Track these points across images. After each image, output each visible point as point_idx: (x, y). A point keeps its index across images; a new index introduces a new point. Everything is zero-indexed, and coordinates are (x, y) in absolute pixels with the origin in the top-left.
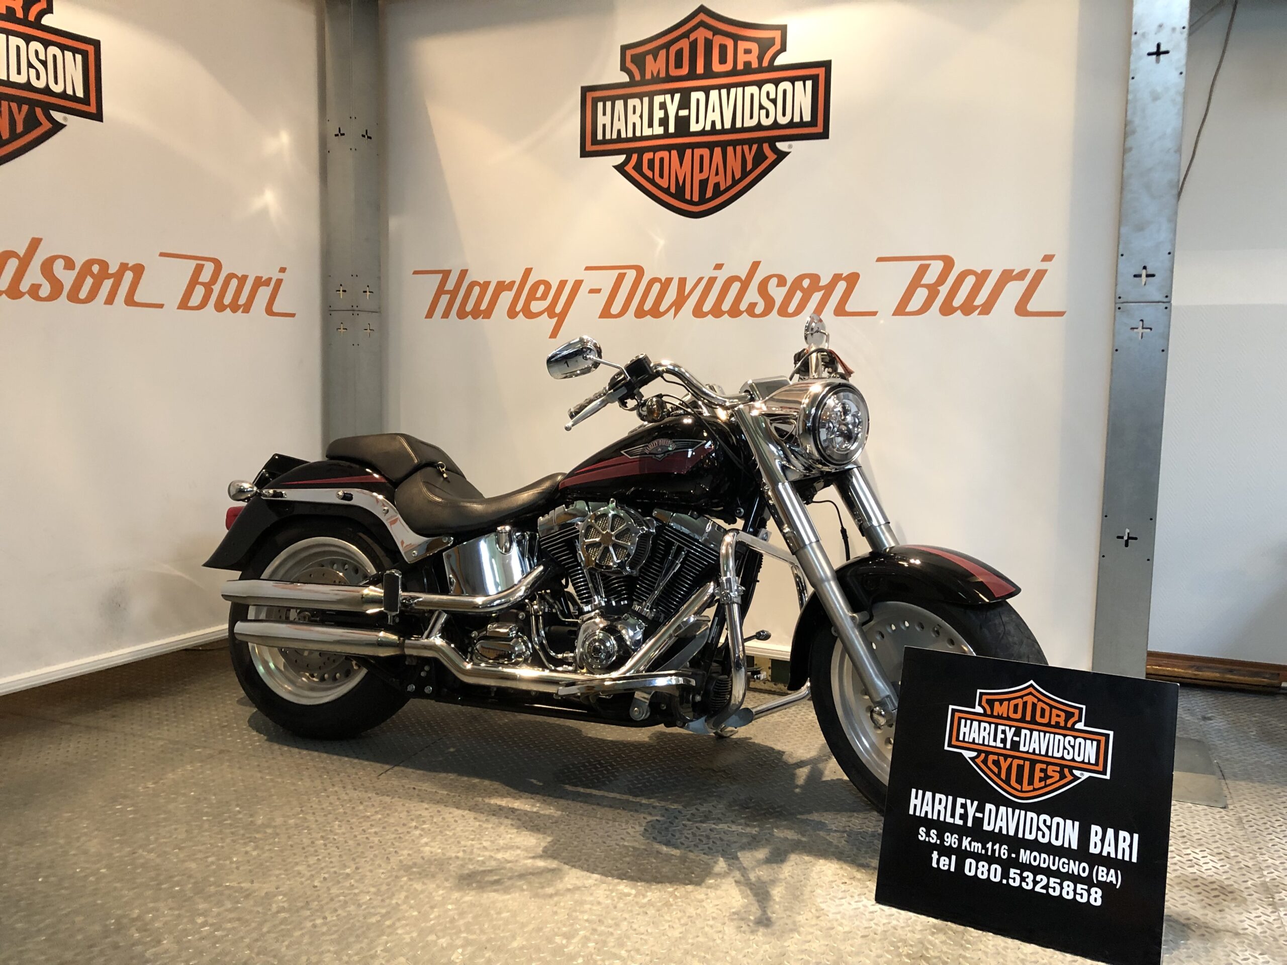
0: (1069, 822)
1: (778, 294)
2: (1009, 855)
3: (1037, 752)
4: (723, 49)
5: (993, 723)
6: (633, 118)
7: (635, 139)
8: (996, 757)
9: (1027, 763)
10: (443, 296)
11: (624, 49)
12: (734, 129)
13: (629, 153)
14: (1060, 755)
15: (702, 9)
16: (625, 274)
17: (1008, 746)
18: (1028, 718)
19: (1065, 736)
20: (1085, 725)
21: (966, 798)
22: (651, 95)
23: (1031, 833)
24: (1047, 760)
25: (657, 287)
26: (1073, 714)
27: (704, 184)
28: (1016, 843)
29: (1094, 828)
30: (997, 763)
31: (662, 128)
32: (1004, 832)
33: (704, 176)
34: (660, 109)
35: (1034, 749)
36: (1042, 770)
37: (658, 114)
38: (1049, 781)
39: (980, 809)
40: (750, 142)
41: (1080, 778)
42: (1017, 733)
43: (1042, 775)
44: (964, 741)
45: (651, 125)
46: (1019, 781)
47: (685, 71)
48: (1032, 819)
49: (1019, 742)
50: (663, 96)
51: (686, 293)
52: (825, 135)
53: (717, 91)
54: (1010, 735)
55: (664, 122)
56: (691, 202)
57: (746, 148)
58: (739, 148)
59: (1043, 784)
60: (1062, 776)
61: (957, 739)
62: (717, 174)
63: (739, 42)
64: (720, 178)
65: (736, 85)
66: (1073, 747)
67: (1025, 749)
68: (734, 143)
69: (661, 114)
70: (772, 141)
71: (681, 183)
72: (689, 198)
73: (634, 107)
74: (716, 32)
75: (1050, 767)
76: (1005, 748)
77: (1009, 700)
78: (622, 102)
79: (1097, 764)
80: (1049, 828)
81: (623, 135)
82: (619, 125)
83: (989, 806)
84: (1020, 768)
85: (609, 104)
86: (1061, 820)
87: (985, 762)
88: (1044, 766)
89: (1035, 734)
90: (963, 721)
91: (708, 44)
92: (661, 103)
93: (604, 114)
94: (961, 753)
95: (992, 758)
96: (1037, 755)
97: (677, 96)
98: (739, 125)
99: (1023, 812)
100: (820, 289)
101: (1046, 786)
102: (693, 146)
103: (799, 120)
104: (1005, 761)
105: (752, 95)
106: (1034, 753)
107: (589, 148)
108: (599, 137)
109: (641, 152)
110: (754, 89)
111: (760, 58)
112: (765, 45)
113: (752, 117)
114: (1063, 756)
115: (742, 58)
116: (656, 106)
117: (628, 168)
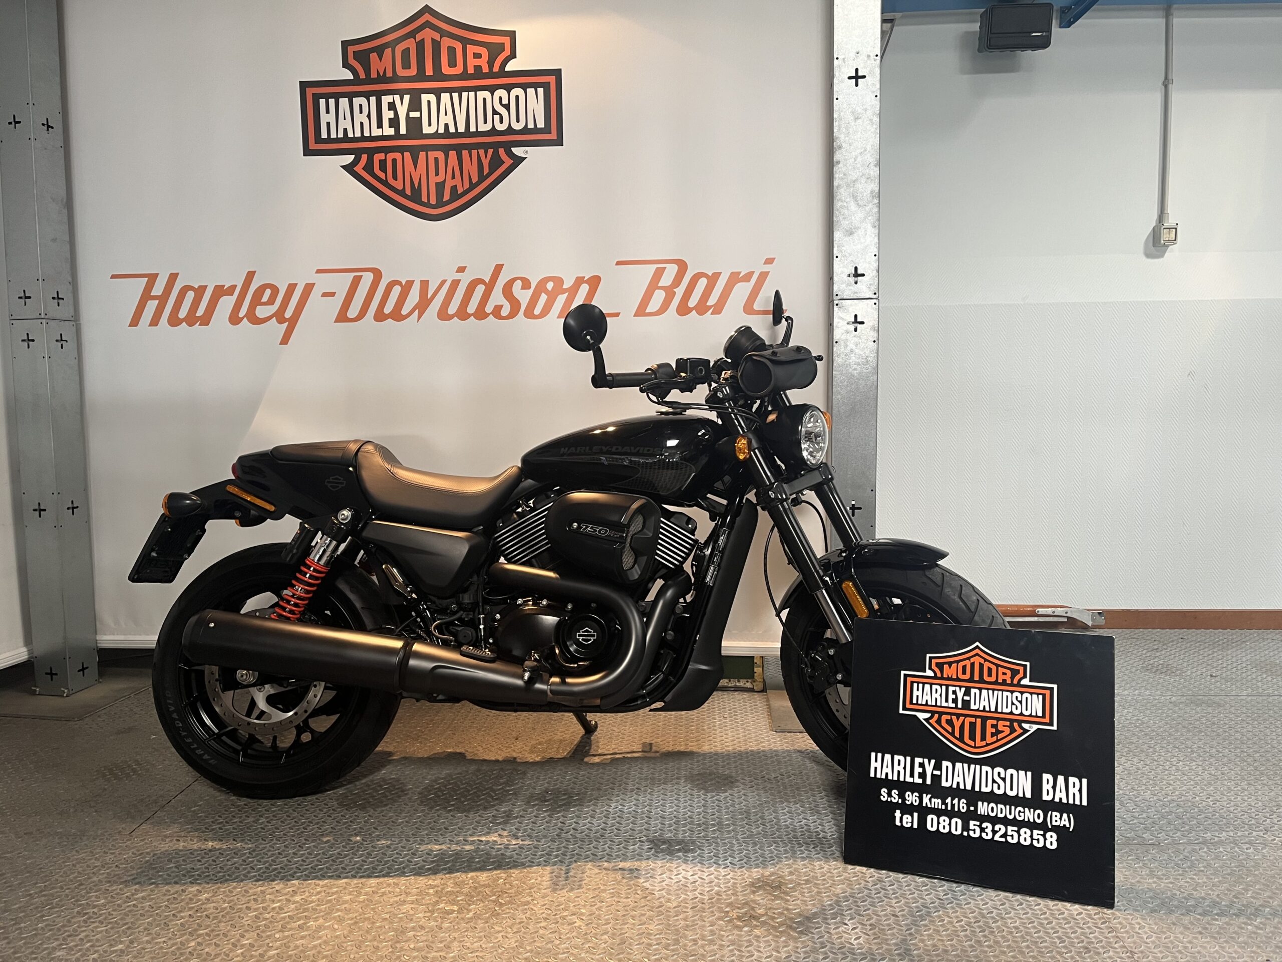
1: (523, 296)
2: (968, 808)
3: (987, 709)
4: (452, 51)
5: (944, 685)
6: (360, 117)
7: (363, 139)
8: (949, 717)
9: (979, 720)
10: (149, 302)
11: (345, 44)
12: (467, 133)
13: (359, 153)
14: (1008, 711)
15: (427, 9)
16: (360, 276)
17: (960, 706)
18: (976, 678)
19: (1012, 692)
20: (1030, 681)
21: (923, 758)
22: (379, 95)
23: (987, 786)
24: (997, 716)
25: (397, 290)
26: (1018, 672)
27: (440, 186)
28: (974, 796)
30: (949, 722)
31: (393, 129)
32: (962, 787)
33: (440, 179)
34: (389, 109)
35: (984, 706)
36: (993, 726)
38: (1000, 736)
39: (937, 766)
40: (485, 146)
41: (1029, 731)
42: (967, 693)
43: (994, 730)
44: (917, 703)
45: (380, 125)
46: (972, 737)
47: (413, 71)
48: (987, 772)
49: (969, 701)
50: (391, 96)
51: (429, 296)
52: (559, 142)
53: (448, 95)
54: (960, 695)
55: (394, 123)
56: (428, 205)
57: (482, 152)
58: (474, 152)
59: (994, 739)
60: (1013, 730)
61: (911, 703)
62: (453, 177)
63: (468, 46)
65: (468, 89)
66: (1021, 702)
67: (976, 707)
68: (470, 147)
69: (391, 114)
70: (507, 146)
71: (416, 185)
72: (426, 201)
73: (361, 106)
74: (443, 33)
75: (999, 722)
76: (956, 707)
77: (957, 662)
78: (347, 99)
79: (1044, 716)
80: (1004, 779)
81: (350, 135)
82: (345, 124)
83: (944, 763)
84: (973, 726)
85: (332, 101)
86: (1014, 772)
87: (939, 722)
88: (995, 722)
89: (984, 692)
90: (915, 685)
91: (436, 46)
92: (389, 103)
93: (328, 112)
94: (915, 716)
95: (944, 717)
96: (987, 712)
97: (407, 98)
98: (473, 129)
99: (978, 767)
100: (563, 291)
101: (998, 741)
102: (427, 148)
103: (532, 126)
104: (958, 719)
105: (485, 100)
106: (984, 710)
107: (313, 146)
108: (324, 135)
109: (371, 152)
110: (487, 94)
111: (491, 63)
112: (494, 50)
113: (485, 122)
114: (1011, 712)
115: (472, 62)
116: (385, 107)
117: (359, 169)
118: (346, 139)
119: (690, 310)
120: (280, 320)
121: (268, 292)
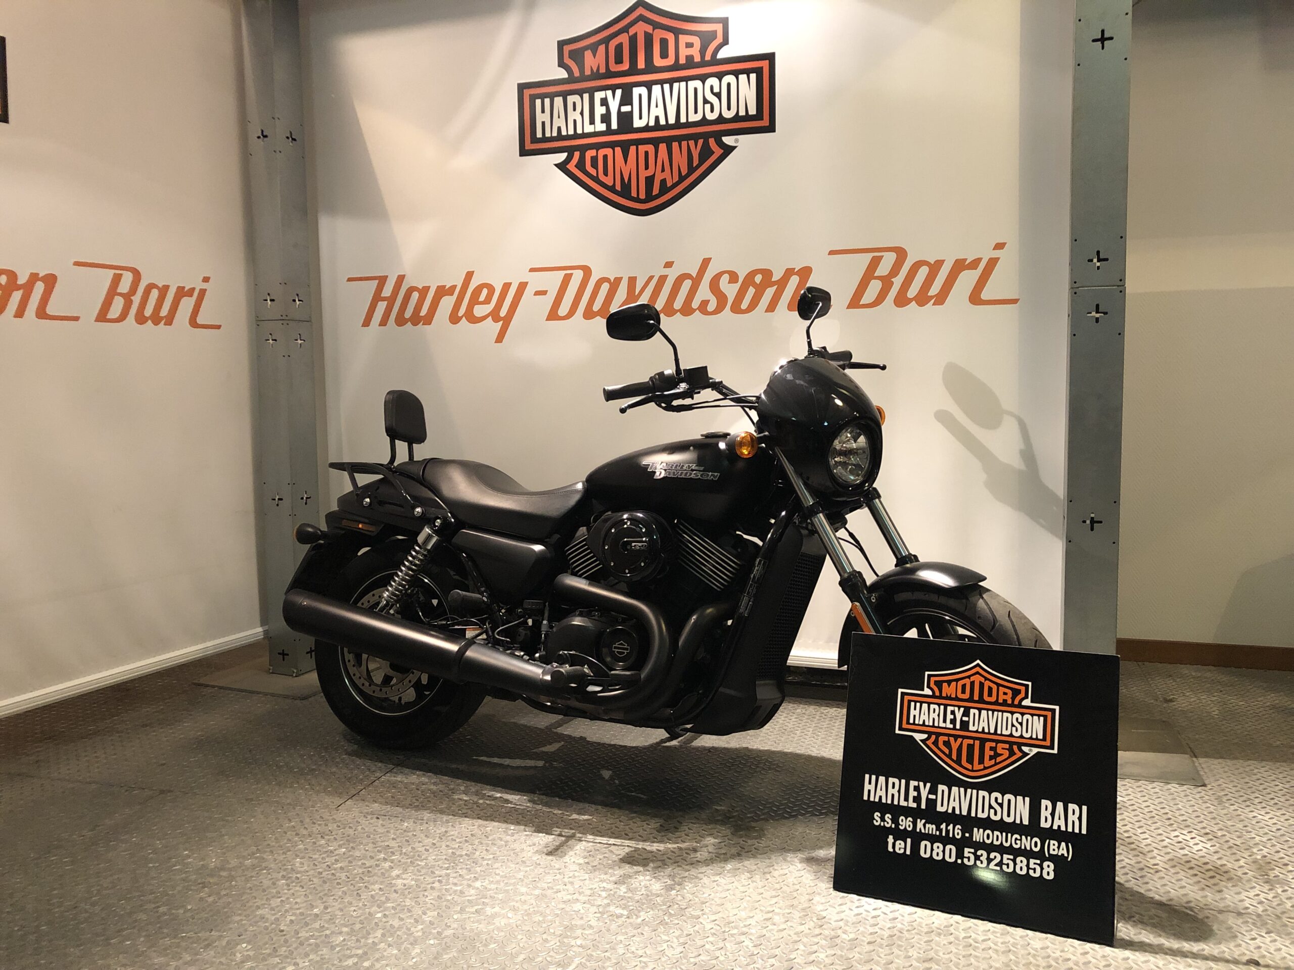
0: (1020, 798)
1: (730, 290)
2: (963, 835)
3: (986, 730)
4: (664, 43)
5: (942, 704)
6: (574, 115)
7: (576, 136)
8: (946, 738)
9: (977, 743)
10: (380, 302)
11: (561, 44)
12: (678, 125)
13: (570, 150)
14: (1008, 733)
15: (640, 3)
16: (572, 274)
17: (958, 727)
18: (976, 698)
19: (1012, 713)
20: (1032, 702)
21: (919, 781)
22: (591, 92)
23: (983, 811)
24: (995, 738)
25: (605, 287)
26: (1019, 692)
27: (650, 180)
28: (969, 822)
29: (1045, 803)
30: (947, 744)
31: (604, 125)
32: (957, 812)
33: (649, 173)
34: (602, 105)
35: (983, 728)
36: (991, 749)
37: (600, 110)
38: (999, 759)
39: (933, 791)
40: (695, 137)
41: (1028, 754)
42: (966, 713)
43: (992, 753)
44: (914, 724)
45: (592, 122)
46: (970, 760)
47: (625, 66)
48: (984, 797)
49: (968, 722)
50: (604, 92)
51: (637, 292)
52: (771, 128)
53: (659, 86)
54: (959, 715)
55: (606, 118)
56: (637, 200)
57: (692, 143)
58: (684, 143)
59: (993, 762)
60: (1012, 753)
61: (908, 723)
62: (663, 170)
63: (680, 36)
64: (667, 175)
65: (679, 80)
66: (1021, 724)
67: (975, 729)
68: (679, 139)
69: (603, 110)
70: (718, 136)
71: (626, 181)
72: (636, 196)
73: (574, 104)
74: (656, 26)
75: (999, 745)
76: (954, 728)
77: (957, 680)
78: (561, 98)
79: (1044, 739)
80: (1001, 805)
81: (564, 133)
82: (559, 122)
83: (941, 787)
84: (971, 748)
85: (547, 101)
86: (1011, 797)
87: (936, 743)
88: (993, 744)
89: (984, 713)
90: (913, 704)
91: (649, 39)
92: (601, 99)
93: (543, 111)
94: (912, 736)
95: (942, 739)
96: (986, 733)
97: (619, 92)
98: (683, 120)
99: (975, 791)
100: (772, 284)
101: (996, 764)
102: (638, 142)
103: (744, 114)
104: (956, 741)
105: (696, 90)
106: (983, 732)
107: (529, 146)
108: (539, 135)
109: (583, 149)
110: (698, 84)
111: (703, 52)
112: (706, 39)
113: (696, 112)
114: (1011, 733)
115: (684, 52)
116: (597, 102)
117: (571, 166)
118: (560, 137)
119: (909, 301)
120: (496, 319)
121: (485, 292)
